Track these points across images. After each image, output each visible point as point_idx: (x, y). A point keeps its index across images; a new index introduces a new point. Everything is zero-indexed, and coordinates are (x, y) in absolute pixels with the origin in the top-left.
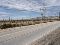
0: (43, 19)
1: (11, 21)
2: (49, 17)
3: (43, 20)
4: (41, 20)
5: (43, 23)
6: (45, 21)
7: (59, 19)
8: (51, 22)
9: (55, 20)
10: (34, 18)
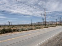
1: (11, 26)
3: (44, 25)
4: (42, 25)
5: (44, 28)
6: (46, 26)
7: (60, 24)
8: (52, 27)
9: (56, 25)
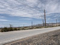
2: (50, 24)
4: (42, 26)
10: (35, 25)
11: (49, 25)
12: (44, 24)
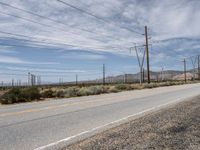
0: (146, 78)
10: (115, 75)
11: (160, 76)
12: (142, 73)
